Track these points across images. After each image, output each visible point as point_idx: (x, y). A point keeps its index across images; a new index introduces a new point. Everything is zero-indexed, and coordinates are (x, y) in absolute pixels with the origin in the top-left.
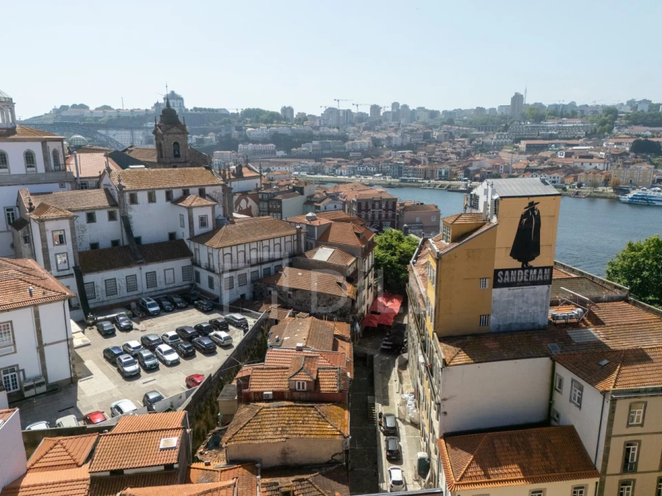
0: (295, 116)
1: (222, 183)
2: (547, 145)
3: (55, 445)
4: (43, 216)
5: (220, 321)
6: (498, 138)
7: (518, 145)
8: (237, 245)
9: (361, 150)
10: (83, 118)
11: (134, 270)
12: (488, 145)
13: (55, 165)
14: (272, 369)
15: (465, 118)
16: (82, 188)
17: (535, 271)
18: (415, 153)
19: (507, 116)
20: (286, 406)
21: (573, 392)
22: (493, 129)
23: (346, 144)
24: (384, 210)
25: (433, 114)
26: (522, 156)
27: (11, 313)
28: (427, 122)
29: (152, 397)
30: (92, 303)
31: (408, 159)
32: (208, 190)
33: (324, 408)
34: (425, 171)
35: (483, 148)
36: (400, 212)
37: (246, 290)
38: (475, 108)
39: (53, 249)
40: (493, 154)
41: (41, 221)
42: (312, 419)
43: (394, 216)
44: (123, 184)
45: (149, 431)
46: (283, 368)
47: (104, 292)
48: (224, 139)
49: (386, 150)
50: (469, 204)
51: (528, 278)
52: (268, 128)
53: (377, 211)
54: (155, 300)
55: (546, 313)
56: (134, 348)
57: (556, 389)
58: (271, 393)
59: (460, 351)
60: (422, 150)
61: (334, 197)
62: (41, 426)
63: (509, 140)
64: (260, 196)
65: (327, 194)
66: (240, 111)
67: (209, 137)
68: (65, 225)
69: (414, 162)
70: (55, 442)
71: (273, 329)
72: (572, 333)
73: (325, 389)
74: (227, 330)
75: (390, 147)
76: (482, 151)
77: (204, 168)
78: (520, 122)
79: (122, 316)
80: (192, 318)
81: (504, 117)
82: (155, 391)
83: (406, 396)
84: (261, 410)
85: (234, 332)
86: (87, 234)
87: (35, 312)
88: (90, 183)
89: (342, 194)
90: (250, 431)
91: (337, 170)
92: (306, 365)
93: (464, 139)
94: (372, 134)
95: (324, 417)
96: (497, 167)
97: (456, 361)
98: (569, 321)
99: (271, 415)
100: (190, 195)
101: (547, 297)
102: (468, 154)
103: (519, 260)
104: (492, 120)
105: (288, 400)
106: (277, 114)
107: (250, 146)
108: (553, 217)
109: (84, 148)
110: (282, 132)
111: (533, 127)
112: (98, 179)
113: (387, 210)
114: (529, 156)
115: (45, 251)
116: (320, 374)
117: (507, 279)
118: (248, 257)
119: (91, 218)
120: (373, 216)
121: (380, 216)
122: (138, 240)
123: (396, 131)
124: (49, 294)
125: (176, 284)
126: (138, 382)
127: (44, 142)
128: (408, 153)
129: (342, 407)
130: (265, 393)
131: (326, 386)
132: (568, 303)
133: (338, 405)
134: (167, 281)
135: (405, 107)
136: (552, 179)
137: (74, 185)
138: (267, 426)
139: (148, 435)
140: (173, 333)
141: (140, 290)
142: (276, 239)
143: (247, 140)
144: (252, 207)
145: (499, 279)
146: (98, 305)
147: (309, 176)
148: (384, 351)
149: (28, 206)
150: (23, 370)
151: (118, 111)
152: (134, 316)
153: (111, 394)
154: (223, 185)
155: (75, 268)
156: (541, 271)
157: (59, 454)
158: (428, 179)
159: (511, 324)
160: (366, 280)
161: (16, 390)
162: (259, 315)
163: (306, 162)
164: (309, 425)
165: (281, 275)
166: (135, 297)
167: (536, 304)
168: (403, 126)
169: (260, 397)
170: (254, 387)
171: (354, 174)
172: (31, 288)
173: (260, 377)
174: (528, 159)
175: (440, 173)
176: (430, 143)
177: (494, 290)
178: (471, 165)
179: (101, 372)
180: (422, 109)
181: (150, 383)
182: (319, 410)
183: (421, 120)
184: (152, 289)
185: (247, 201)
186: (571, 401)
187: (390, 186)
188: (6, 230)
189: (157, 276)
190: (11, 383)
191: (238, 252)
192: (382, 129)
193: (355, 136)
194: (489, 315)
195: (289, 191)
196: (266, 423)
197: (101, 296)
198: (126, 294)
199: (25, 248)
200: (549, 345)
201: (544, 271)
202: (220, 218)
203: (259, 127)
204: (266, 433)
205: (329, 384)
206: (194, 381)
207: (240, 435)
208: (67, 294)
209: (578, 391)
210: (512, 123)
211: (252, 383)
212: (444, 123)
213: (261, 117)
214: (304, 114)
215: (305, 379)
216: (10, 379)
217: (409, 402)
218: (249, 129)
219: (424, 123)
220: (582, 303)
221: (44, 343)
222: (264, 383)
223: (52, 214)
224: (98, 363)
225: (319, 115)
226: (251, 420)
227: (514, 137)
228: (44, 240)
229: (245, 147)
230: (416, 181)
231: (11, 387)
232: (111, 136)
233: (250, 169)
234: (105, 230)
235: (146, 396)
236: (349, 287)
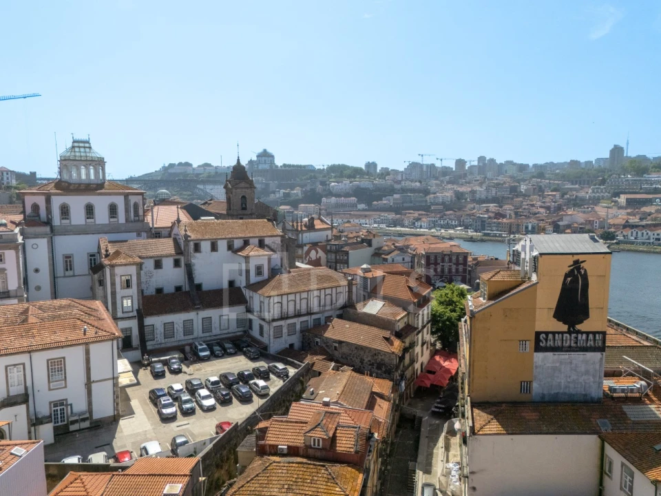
0: (378, 171)
1: (281, 234)
2: (651, 199)
3: (76, 479)
4: (114, 262)
5: (262, 370)
6: (593, 192)
7: (617, 199)
8: (288, 294)
9: (443, 203)
10: (185, 174)
11: (191, 315)
12: (583, 200)
13: (135, 216)
14: (291, 422)
15: (558, 171)
16: (156, 237)
17: (584, 336)
18: (501, 207)
19: (605, 169)
20: (297, 463)
21: (624, 478)
22: (589, 183)
23: (428, 197)
24: (454, 264)
25: (523, 168)
26: (621, 211)
27: (65, 349)
28: (515, 175)
29: (179, 441)
30: (150, 345)
31: (493, 212)
32: (267, 241)
33: (337, 468)
34: (510, 225)
35: (577, 203)
36: (472, 267)
37: (295, 340)
38: (569, 161)
39: (120, 292)
40: (588, 208)
41: (112, 266)
42: (321, 479)
43: (465, 271)
44: (189, 233)
45: (158, 475)
46: (302, 423)
47: (163, 335)
48: (309, 194)
49: (469, 203)
50: (511, 260)
51: (576, 343)
52: (351, 182)
53: (447, 265)
54: (207, 345)
55: (600, 384)
56: (177, 391)
57: (606, 473)
58: (286, 447)
59: (492, 419)
60: (508, 204)
61: (402, 250)
62: (73, 460)
63: (607, 194)
64: (328, 248)
65: (395, 247)
66: (325, 167)
67: (295, 192)
68: (133, 270)
69: (499, 215)
70: (76, 477)
71: (313, 381)
72: (629, 409)
73: (341, 449)
74: (266, 378)
75: (474, 201)
76: (575, 205)
77: (266, 220)
78: (619, 175)
79: (174, 358)
80: (239, 364)
81: (602, 171)
82: (183, 436)
83: (451, 465)
84: (271, 464)
85: (274, 381)
86: (153, 279)
87: (86, 350)
88: (163, 232)
89: (412, 246)
90: (256, 485)
91: (416, 223)
92: (324, 421)
93: (554, 193)
94: (455, 187)
95: (334, 479)
96: (591, 223)
97: (487, 430)
98: (629, 395)
99: (280, 471)
100: (249, 245)
101: (601, 365)
102: (559, 208)
103: (565, 323)
104: (587, 174)
105: (303, 456)
106: (361, 169)
107: (333, 200)
108: (604, 277)
109: (167, 202)
110: (364, 187)
111: (635, 180)
112: (169, 229)
113: (457, 264)
114: (629, 211)
115: (114, 294)
116: (338, 431)
117: (550, 343)
118: (298, 307)
119: (158, 265)
120: (443, 270)
121: (450, 270)
122: (199, 286)
123: (481, 185)
124: (101, 333)
125: (230, 331)
126: (173, 425)
127: (126, 196)
128: (492, 207)
129: (357, 470)
130: (279, 447)
131: (343, 445)
132: (631, 375)
133: (353, 467)
134: (222, 327)
135: (492, 160)
136: (656, 236)
137: (149, 234)
138: (274, 482)
139: (157, 478)
140: (214, 379)
141: (195, 334)
142: (327, 290)
143: (330, 194)
144: (322, 258)
145: (541, 342)
146: (157, 347)
147: (387, 228)
148: (434, 414)
149: (105, 253)
150: (71, 405)
151: (216, 168)
152: (186, 359)
153: (145, 435)
154: (282, 236)
155: (138, 311)
156: (591, 336)
157: (77, 489)
158: (514, 233)
159: (557, 393)
160: (420, 335)
161: (63, 423)
162: (300, 366)
163: (386, 215)
164: (317, 486)
165: (329, 326)
166: (190, 341)
167: (587, 372)
168: (488, 179)
169: (274, 451)
170: (270, 440)
171: (434, 227)
172: (85, 327)
173: (278, 430)
174: (628, 214)
175: (527, 227)
176: (517, 196)
177: (535, 354)
178: (561, 219)
179: (142, 412)
180: (510, 163)
181: (184, 427)
182: (330, 470)
183: (509, 173)
184: (207, 334)
185: (317, 252)
186: (621, 489)
187: (471, 240)
188: (87, 273)
189: (213, 322)
190: (59, 416)
191: (288, 302)
192: (466, 182)
193: (437, 190)
194: (530, 382)
195: (358, 243)
196: (274, 478)
197: (159, 339)
198: (182, 337)
199: (99, 291)
200: (598, 421)
201: (595, 337)
202: (277, 268)
203: (342, 182)
204: (271, 490)
205: (346, 444)
206: (221, 428)
207: (246, 489)
208: (117, 334)
209: (629, 477)
210: (610, 176)
211: (270, 435)
212: (534, 177)
213: (345, 172)
214: (388, 169)
215: (320, 436)
216: (59, 412)
217: (453, 473)
218: (333, 184)
219: (511, 177)
220: (645, 375)
221: (92, 380)
222: (280, 436)
223: (122, 260)
224: (142, 403)
225: (401, 169)
226: (260, 473)
227: (612, 191)
228: (113, 284)
229: (329, 201)
230: (500, 236)
231: (59, 420)
232: (208, 191)
233: (322, 221)
234: (170, 277)
235: (174, 439)
236: (397, 343)
